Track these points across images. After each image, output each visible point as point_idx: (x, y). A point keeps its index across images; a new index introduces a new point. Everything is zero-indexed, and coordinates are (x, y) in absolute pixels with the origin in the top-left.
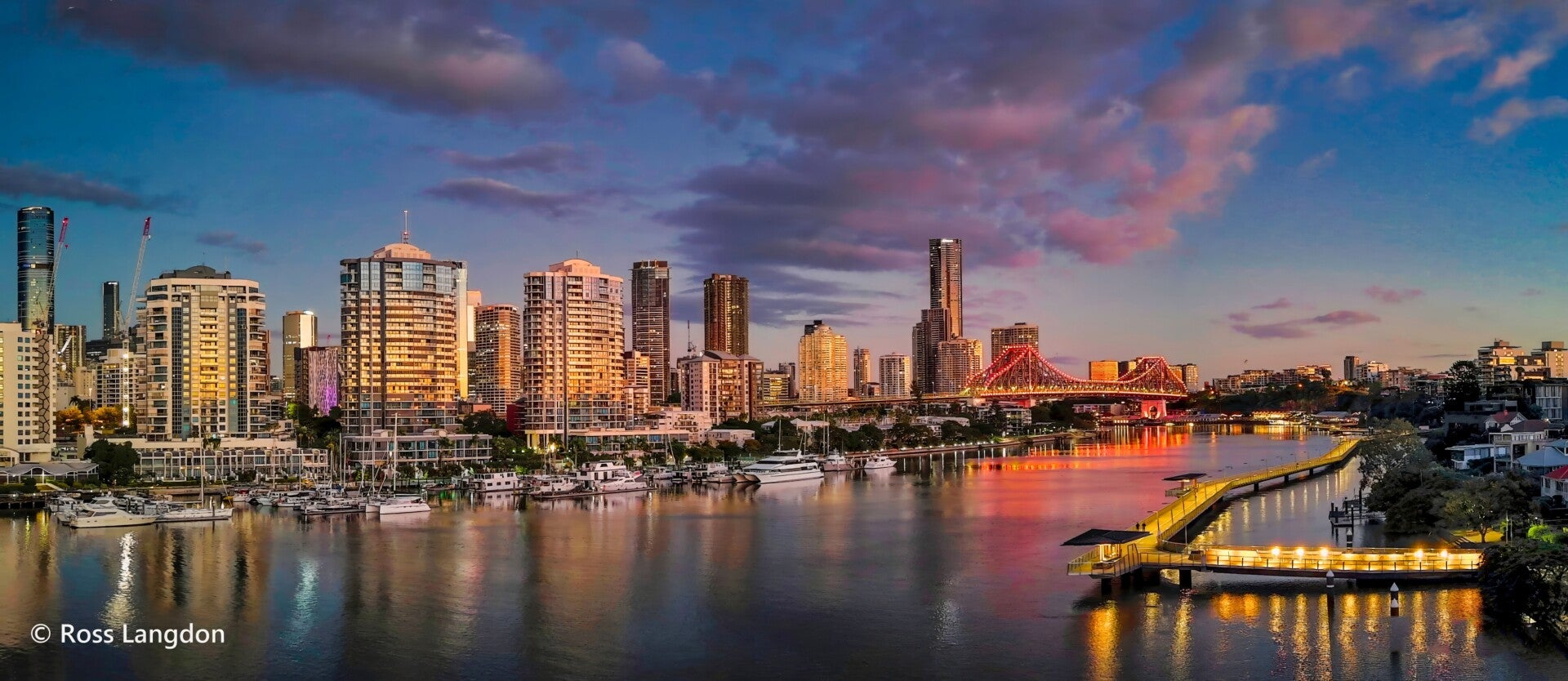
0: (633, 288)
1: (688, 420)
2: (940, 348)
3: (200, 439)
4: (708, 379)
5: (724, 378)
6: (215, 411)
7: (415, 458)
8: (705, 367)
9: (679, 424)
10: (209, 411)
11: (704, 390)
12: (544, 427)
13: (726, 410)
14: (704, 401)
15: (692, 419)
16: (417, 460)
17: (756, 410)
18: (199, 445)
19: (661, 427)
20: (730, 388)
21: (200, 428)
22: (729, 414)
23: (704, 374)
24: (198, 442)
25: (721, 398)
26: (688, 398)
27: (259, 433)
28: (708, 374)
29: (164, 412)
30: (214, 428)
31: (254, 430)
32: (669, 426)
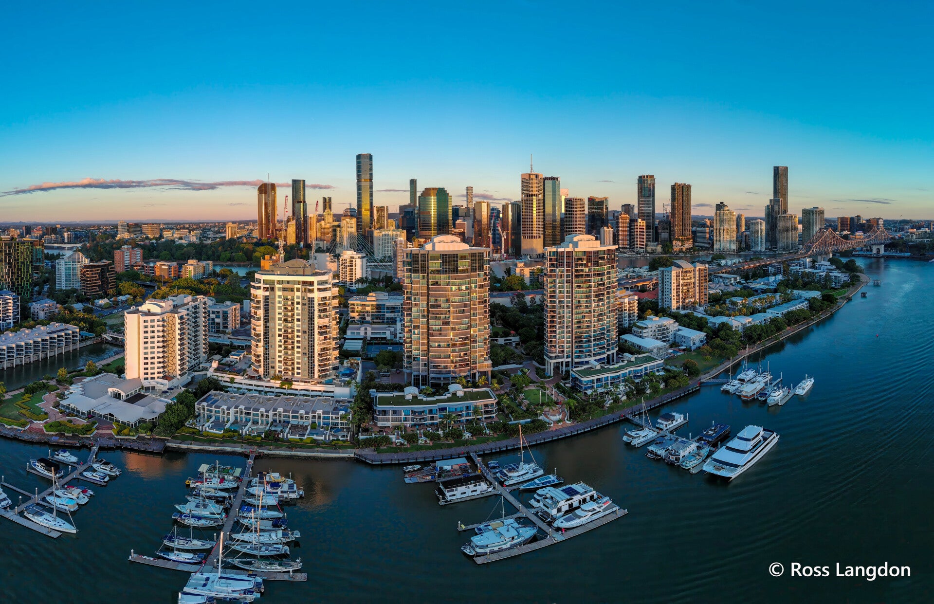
1: (663, 327)
2: (778, 217)
3: (280, 382)
4: (675, 281)
5: (685, 279)
6: (293, 363)
7: (427, 420)
8: (674, 274)
9: (657, 330)
10: (290, 363)
11: (673, 288)
12: (557, 357)
13: (685, 298)
14: (673, 295)
15: (665, 326)
16: (429, 422)
17: (703, 297)
18: (278, 385)
19: (645, 335)
20: (688, 284)
21: (283, 372)
22: (687, 301)
23: (673, 278)
24: (277, 384)
25: (682, 292)
26: (663, 292)
27: (323, 380)
28: (675, 278)
29: (259, 361)
30: (293, 374)
31: (320, 377)
32: (650, 333)
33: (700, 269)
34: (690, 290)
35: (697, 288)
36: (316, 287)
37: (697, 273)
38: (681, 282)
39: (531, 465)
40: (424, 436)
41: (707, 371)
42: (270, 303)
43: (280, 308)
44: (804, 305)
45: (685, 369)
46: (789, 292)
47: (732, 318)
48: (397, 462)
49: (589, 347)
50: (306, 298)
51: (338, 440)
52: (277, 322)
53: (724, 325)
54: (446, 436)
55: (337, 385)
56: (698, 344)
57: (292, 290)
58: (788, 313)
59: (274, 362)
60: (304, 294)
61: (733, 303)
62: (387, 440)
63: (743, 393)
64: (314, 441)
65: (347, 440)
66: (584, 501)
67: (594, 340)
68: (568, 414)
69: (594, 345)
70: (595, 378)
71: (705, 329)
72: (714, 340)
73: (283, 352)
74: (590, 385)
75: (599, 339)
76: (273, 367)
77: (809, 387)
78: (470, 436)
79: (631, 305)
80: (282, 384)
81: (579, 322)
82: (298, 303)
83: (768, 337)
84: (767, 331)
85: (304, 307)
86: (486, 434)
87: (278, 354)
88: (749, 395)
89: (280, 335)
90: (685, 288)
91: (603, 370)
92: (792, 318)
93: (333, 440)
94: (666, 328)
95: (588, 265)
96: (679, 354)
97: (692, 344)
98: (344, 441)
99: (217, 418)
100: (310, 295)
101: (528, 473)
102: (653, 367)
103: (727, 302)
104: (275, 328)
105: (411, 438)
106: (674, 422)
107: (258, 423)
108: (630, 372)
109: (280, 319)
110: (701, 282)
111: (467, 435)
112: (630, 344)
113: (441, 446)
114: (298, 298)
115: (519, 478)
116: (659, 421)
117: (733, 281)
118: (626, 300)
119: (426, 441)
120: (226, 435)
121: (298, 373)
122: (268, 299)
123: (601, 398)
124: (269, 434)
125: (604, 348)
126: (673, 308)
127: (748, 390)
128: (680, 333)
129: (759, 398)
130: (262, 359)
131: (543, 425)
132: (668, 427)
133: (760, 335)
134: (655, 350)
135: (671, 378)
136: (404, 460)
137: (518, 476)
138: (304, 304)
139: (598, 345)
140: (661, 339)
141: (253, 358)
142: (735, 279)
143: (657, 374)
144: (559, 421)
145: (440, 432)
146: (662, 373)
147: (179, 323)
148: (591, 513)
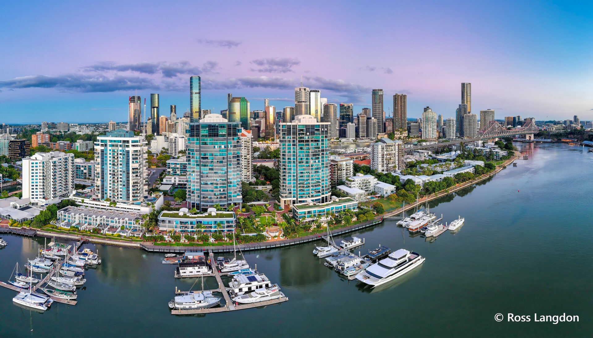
0: (373, 97)
1: (366, 181)
2: (465, 116)
3: (109, 202)
4: (381, 152)
5: (388, 151)
6: (118, 191)
7: (189, 229)
8: (380, 147)
9: (361, 183)
10: (116, 191)
11: (379, 157)
12: (286, 197)
13: (388, 163)
14: (379, 161)
15: (368, 180)
16: (190, 230)
17: (401, 163)
18: (108, 205)
19: (352, 186)
20: (390, 154)
21: (112, 197)
22: (389, 165)
23: (379, 150)
24: (107, 203)
25: (386, 159)
26: (373, 159)
27: (135, 202)
28: (381, 150)
29: (99, 189)
30: (118, 198)
31: (133, 200)
32: (357, 185)
33: (398, 144)
34: (392, 159)
35: (397, 157)
36: (130, 144)
37: (397, 147)
38: (385, 153)
39: (243, 261)
40: (185, 238)
41: (391, 211)
42: (104, 154)
43: (110, 157)
44: (471, 170)
45: (374, 208)
46: (462, 161)
47: (416, 176)
48: (163, 251)
49: (308, 190)
50: (125, 151)
51: (134, 236)
52: (109, 165)
53: (409, 181)
54: (199, 239)
55: (142, 206)
56: (389, 193)
57: (117, 146)
58: (458, 174)
59: (106, 190)
60: (124, 148)
61: (421, 168)
62: (162, 239)
63: (410, 227)
64: (120, 236)
65: (139, 237)
66: (261, 287)
67: (312, 186)
68: (283, 233)
69: (312, 190)
70: (306, 210)
71: (396, 183)
72: (400, 190)
73: (112, 184)
74: (303, 215)
75: (315, 186)
76: (106, 193)
77: (459, 225)
78: (213, 240)
79: (348, 167)
80: (111, 204)
81: (302, 173)
82: (120, 154)
83: (440, 190)
84: (439, 186)
85: (124, 156)
86: (224, 240)
87: (109, 185)
88: (414, 228)
89: (110, 174)
90: (388, 157)
91: (315, 206)
92: (460, 178)
93: (131, 236)
94: (368, 181)
95: (307, 134)
96: (375, 199)
97: (385, 193)
98: (137, 237)
99: (69, 220)
100: (127, 149)
101: (238, 265)
102: (350, 206)
103: (418, 167)
104: (107, 169)
105: (177, 238)
106: (353, 243)
107: (91, 224)
108: (332, 208)
109: (110, 164)
110: (399, 153)
111: (212, 240)
112: (342, 191)
113: (193, 245)
114: (120, 151)
115: (231, 268)
116: (342, 242)
117: (426, 155)
118: (344, 163)
119: (185, 241)
120: (71, 229)
121: (121, 198)
122: (103, 152)
123: (309, 224)
124: (95, 230)
125: (319, 192)
126: (379, 170)
127: (414, 225)
128: (378, 185)
129: (421, 231)
130: (100, 188)
131: (263, 238)
132: (348, 246)
133: (434, 189)
134: (357, 196)
135: (361, 213)
136: (167, 250)
137: (231, 267)
138: (124, 155)
139: (315, 190)
140: (364, 189)
141: (96, 188)
142: (428, 153)
143: (352, 210)
144: (275, 236)
145: (195, 236)
146: (357, 210)
147: (52, 166)
148: (261, 296)
